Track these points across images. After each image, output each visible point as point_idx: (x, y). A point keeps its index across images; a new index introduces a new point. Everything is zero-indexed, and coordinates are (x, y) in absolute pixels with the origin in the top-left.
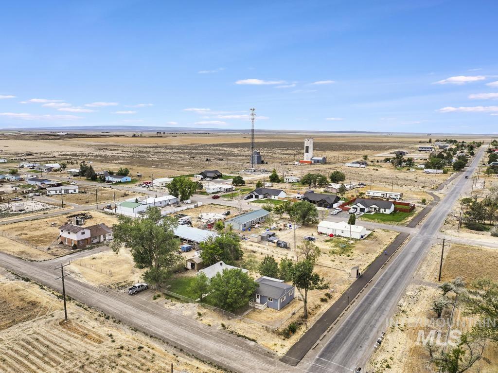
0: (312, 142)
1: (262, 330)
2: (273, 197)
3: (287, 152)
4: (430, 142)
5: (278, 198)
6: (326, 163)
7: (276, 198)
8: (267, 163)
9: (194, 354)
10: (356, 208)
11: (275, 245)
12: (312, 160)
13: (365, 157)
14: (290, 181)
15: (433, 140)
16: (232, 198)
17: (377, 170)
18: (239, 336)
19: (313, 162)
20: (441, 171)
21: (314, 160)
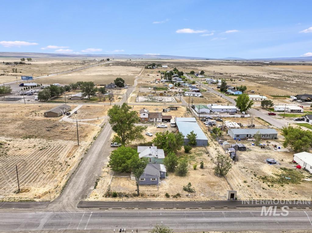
16: (284, 118)
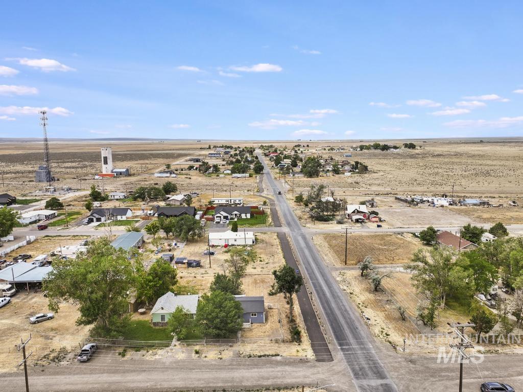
0: (111, 151)
1: (272, 344)
2: (119, 218)
3: (67, 165)
4: (210, 148)
5: (127, 218)
6: (130, 175)
7: (124, 218)
8: (58, 180)
9: (242, 389)
10: (220, 217)
11: (186, 266)
12: (112, 172)
13: (168, 166)
14: (116, 197)
15: (212, 147)
16: (66, 226)
17: (190, 178)
18: (260, 356)
19: (115, 175)
20: (247, 175)
21: (116, 172)
